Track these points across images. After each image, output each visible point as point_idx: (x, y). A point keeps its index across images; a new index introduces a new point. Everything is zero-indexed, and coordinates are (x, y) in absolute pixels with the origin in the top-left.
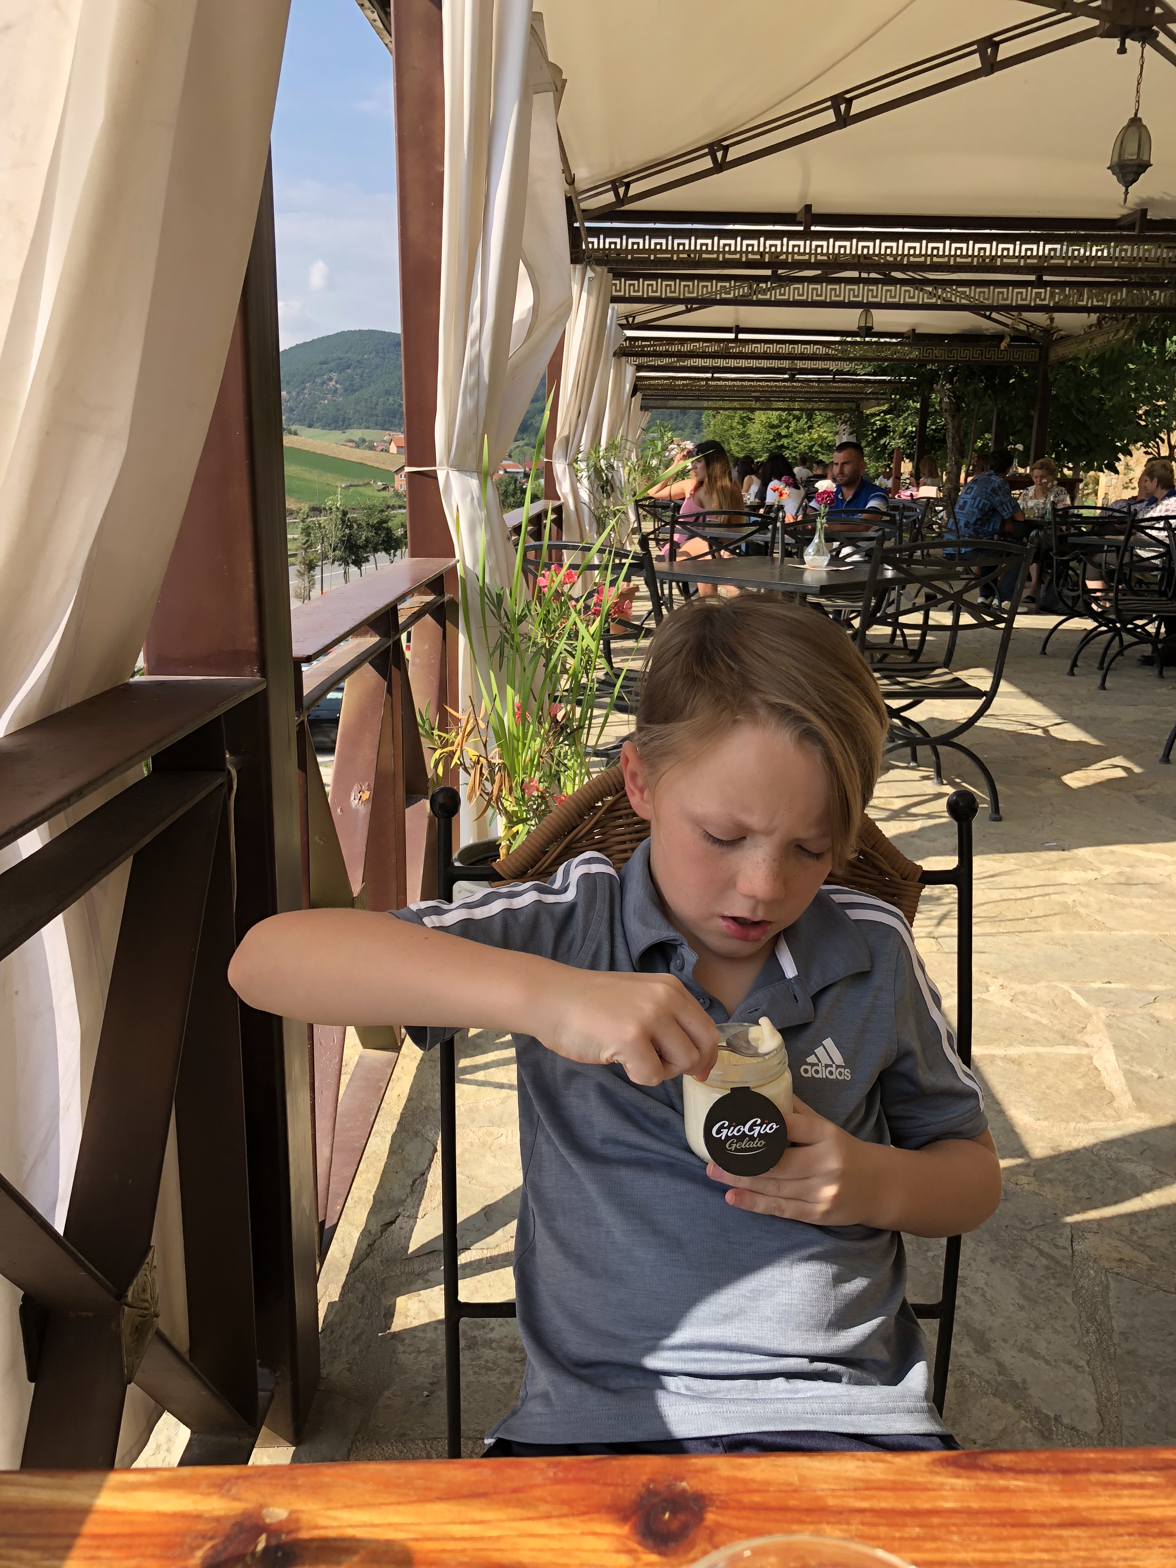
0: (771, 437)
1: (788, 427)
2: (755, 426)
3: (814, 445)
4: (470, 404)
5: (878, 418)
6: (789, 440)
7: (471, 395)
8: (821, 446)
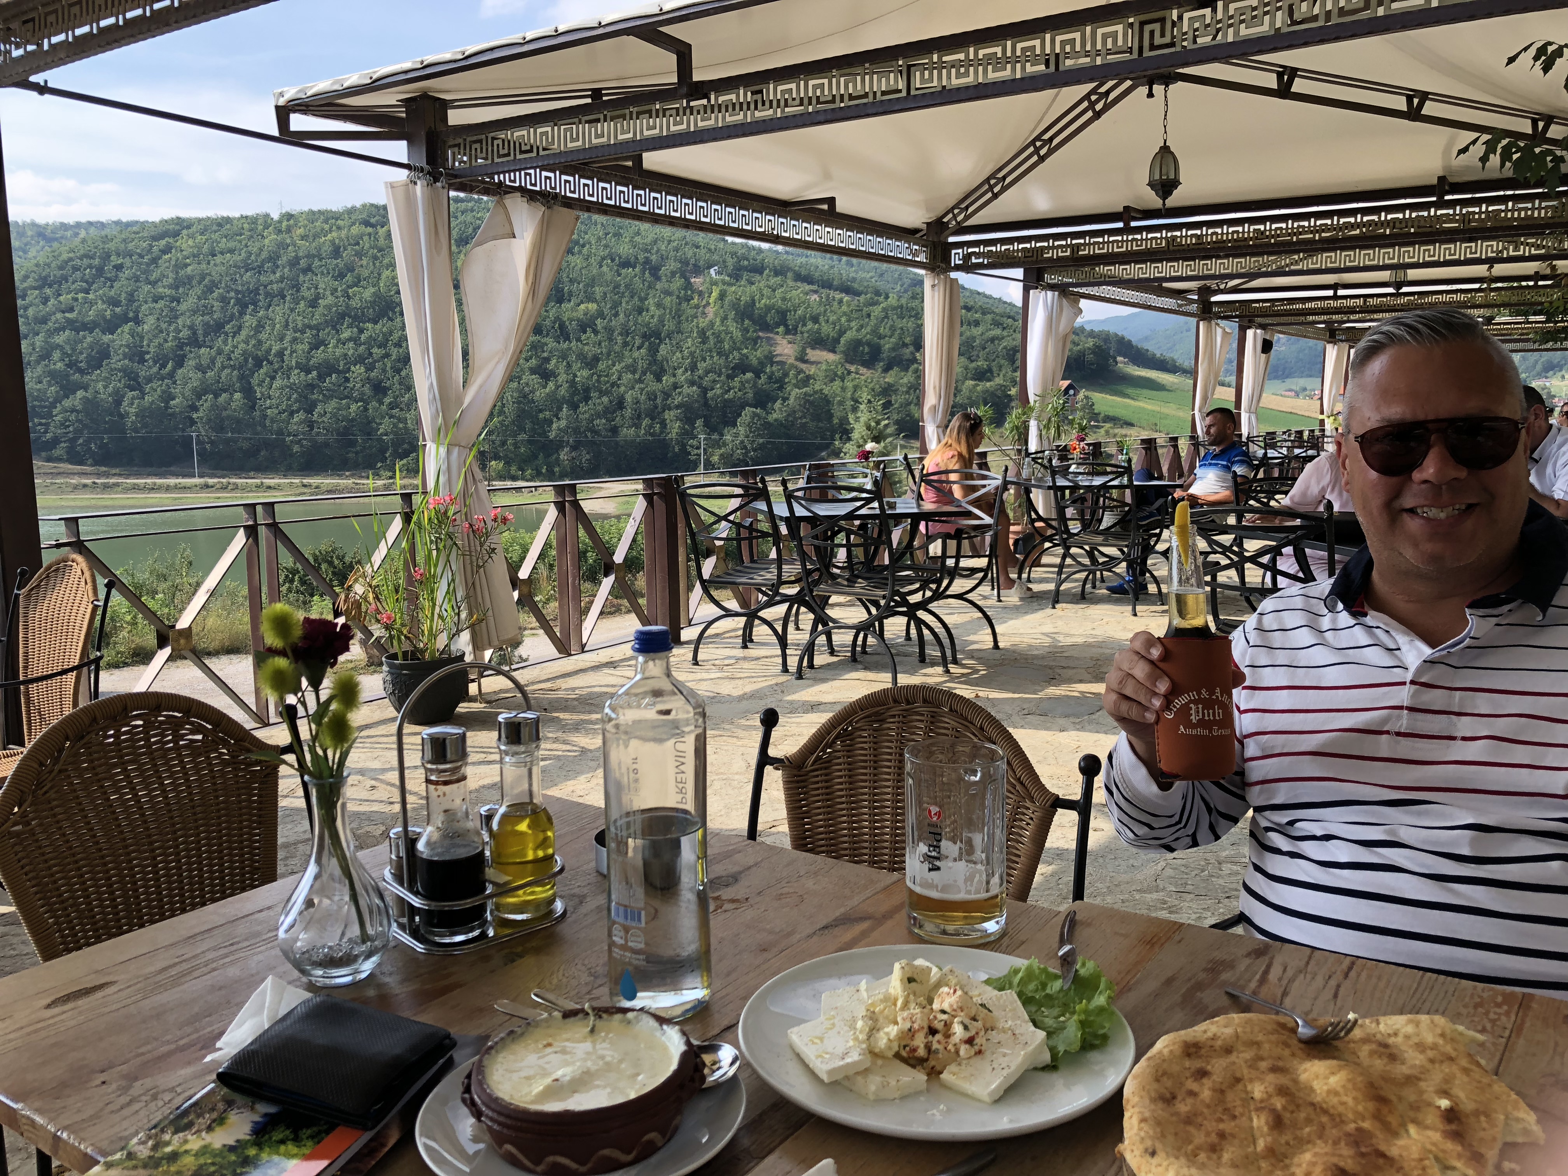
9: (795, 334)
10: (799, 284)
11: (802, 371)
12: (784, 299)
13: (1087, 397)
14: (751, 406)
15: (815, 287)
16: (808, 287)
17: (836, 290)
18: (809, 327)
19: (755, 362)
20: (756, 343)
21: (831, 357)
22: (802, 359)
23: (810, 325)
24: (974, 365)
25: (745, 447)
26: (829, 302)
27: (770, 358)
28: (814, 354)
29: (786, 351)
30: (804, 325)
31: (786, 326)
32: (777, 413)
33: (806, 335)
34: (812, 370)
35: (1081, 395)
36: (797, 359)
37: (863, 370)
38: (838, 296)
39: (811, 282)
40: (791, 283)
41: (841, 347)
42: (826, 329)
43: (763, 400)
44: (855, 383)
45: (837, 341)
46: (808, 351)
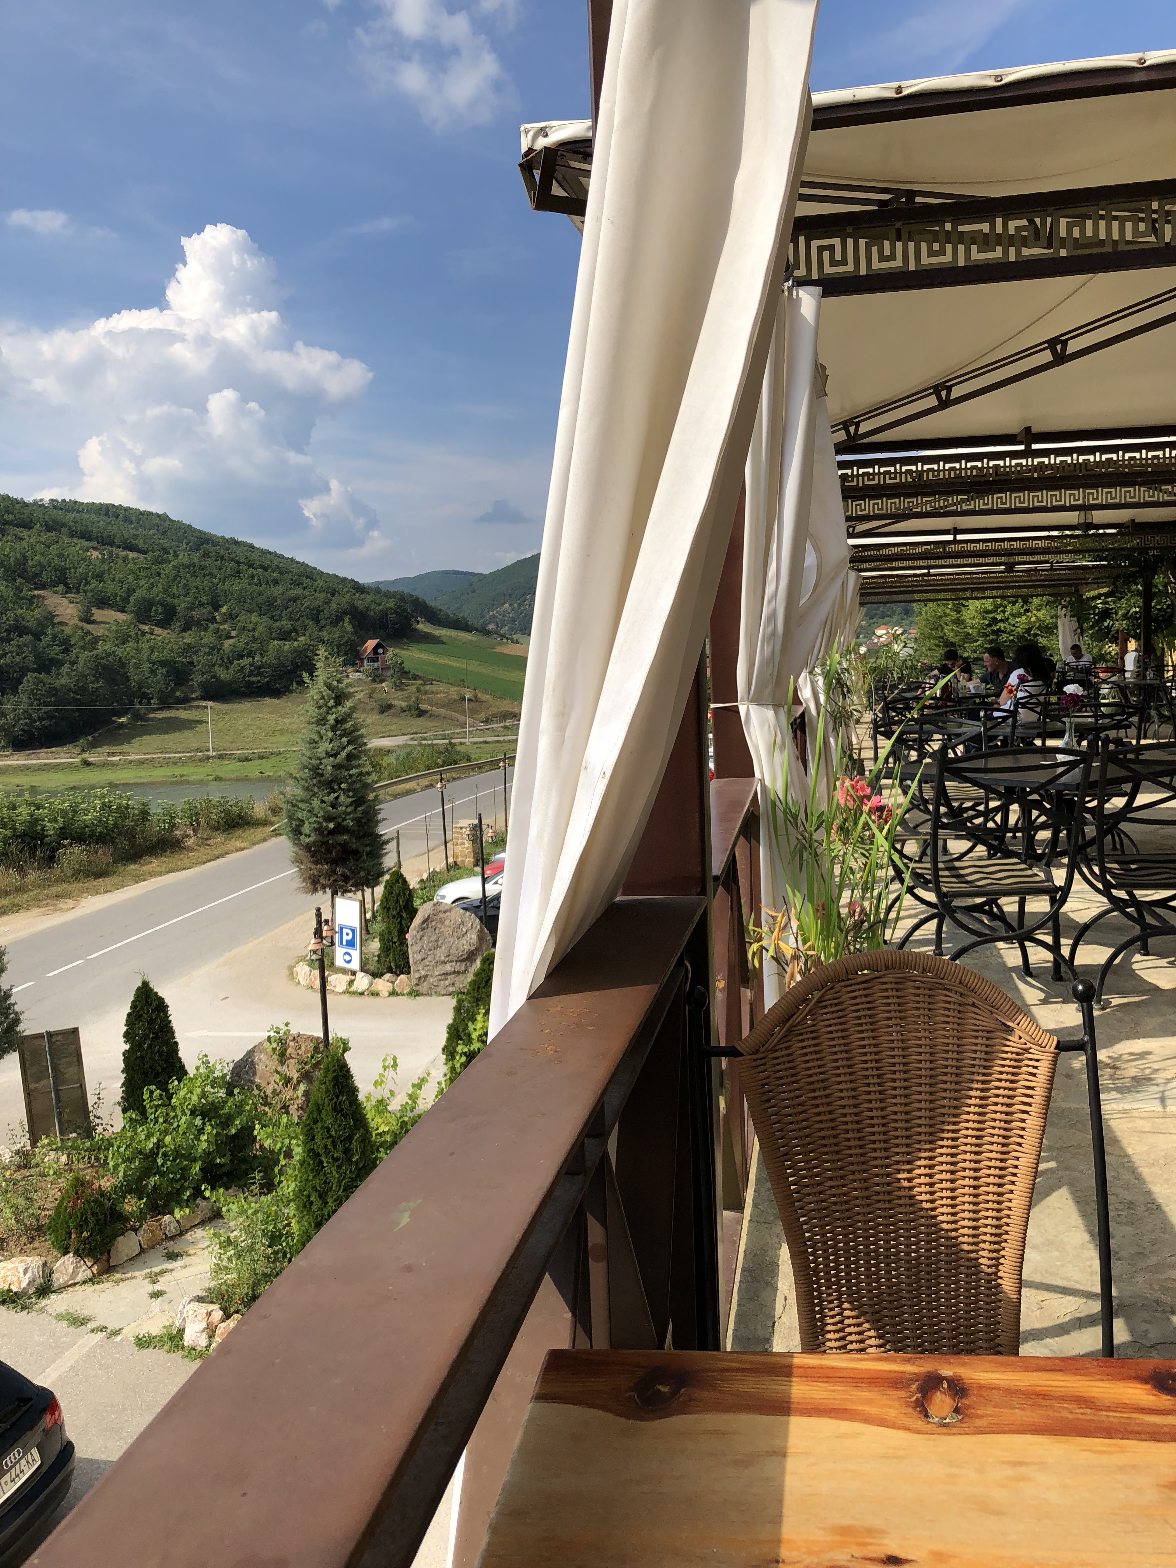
0: (987, 622)
1: (1004, 612)
2: (969, 612)
3: (1032, 627)
4: (768, 650)
5: (1100, 601)
6: (1006, 625)
7: (768, 644)
8: (1039, 628)
9: (78, 592)
10: (75, 540)
11: (88, 633)
12: (60, 556)
13: (396, 655)
14: (33, 671)
15: (95, 544)
16: (86, 544)
17: (119, 547)
18: (93, 586)
19: (32, 624)
20: (32, 603)
21: (121, 617)
22: (87, 619)
23: (94, 584)
24: (278, 624)
25: (30, 717)
26: (112, 558)
27: (50, 618)
28: (99, 614)
29: (68, 611)
30: (87, 583)
31: (66, 585)
32: (63, 679)
33: (90, 594)
34: (98, 631)
35: (390, 653)
36: (81, 620)
37: (158, 630)
38: (122, 553)
39: (89, 539)
40: (67, 540)
41: (130, 607)
42: (111, 588)
43: (46, 665)
44: (152, 643)
45: (126, 600)
46: (94, 610)
